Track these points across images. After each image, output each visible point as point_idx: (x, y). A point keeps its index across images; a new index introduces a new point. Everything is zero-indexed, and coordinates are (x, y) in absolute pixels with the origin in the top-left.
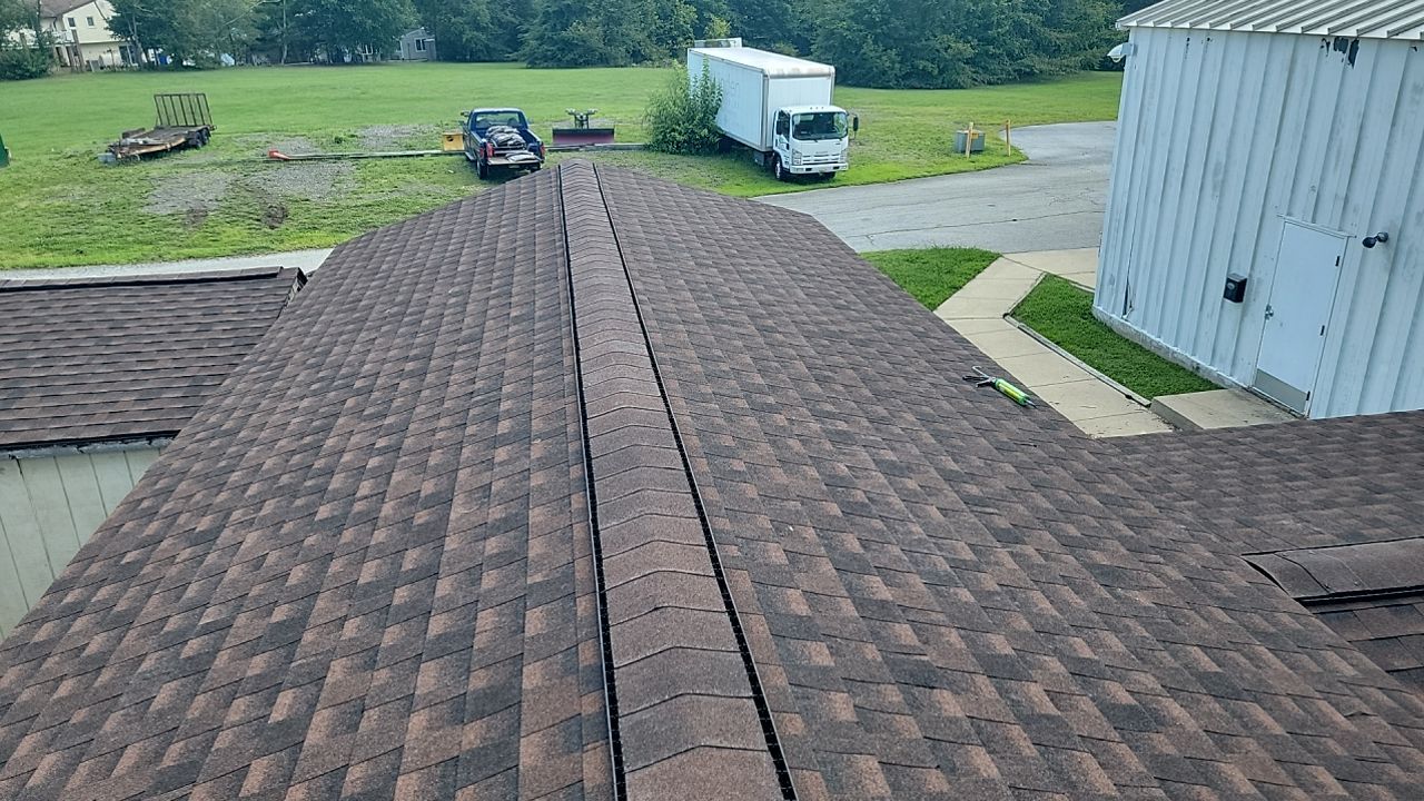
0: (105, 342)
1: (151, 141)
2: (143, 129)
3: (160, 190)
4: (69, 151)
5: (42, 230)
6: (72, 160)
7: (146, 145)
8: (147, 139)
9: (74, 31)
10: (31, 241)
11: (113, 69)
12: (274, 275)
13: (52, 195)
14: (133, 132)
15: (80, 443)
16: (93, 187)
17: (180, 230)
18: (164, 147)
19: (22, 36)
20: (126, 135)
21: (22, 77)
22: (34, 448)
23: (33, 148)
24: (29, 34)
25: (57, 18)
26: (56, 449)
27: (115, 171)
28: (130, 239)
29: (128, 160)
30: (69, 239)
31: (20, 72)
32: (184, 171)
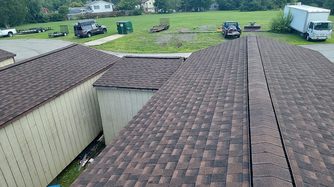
0: (146, 69)
1: (158, 28)
2: (157, 26)
3: (158, 39)
4: (143, 30)
5: (137, 46)
6: (144, 32)
7: (157, 29)
8: (157, 28)
9: (147, 6)
10: (135, 48)
11: (153, 13)
12: (179, 58)
13: (140, 39)
14: (155, 27)
15: (141, 89)
16: (147, 38)
17: (161, 47)
18: (160, 30)
19: (138, 7)
20: (154, 27)
21: (137, 15)
22: (133, 89)
23: (137, 29)
24: (139, 6)
25: (144, 3)
26: (136, 90)
27: (151, 34)
28: (152, 48)
29: (154, 32)
30: (141, 48)
31: (137, 14)
32: (163, 35)
